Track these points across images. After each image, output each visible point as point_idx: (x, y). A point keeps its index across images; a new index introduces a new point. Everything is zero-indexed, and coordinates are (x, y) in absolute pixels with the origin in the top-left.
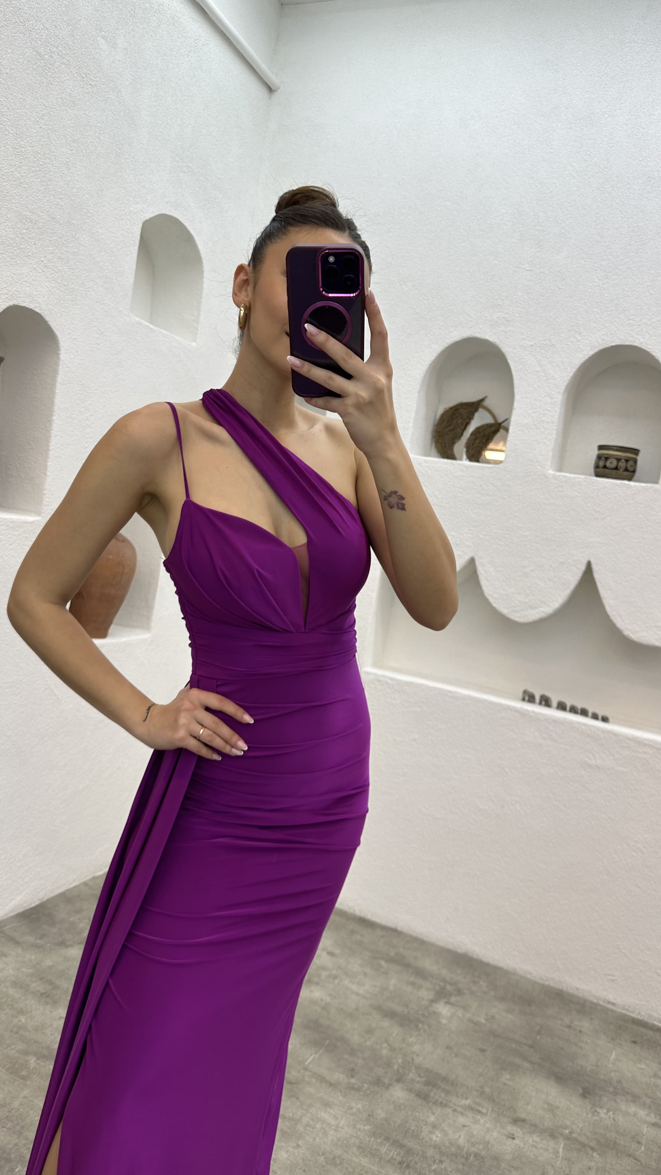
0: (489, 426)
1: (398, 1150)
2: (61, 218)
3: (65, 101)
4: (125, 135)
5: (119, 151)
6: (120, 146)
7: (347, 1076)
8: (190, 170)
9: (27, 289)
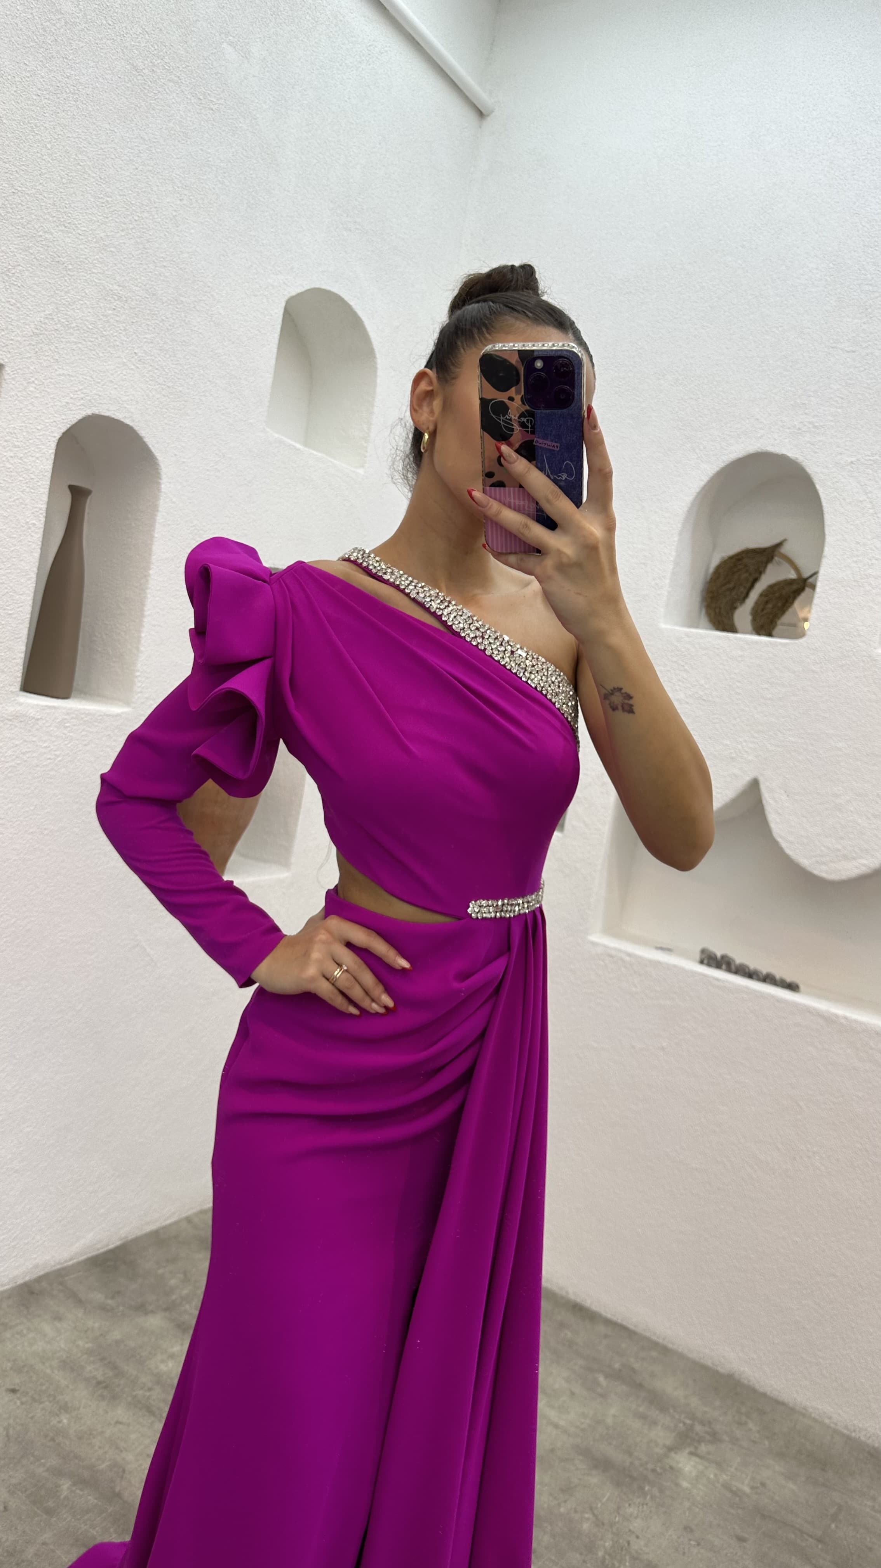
0: (788, 583)
2: (165, 294)
3: (172, 132)
4: (262, 179)
5: (252, 201)
6: (253, 193)
8: (358, 227)
9: (112, 392)
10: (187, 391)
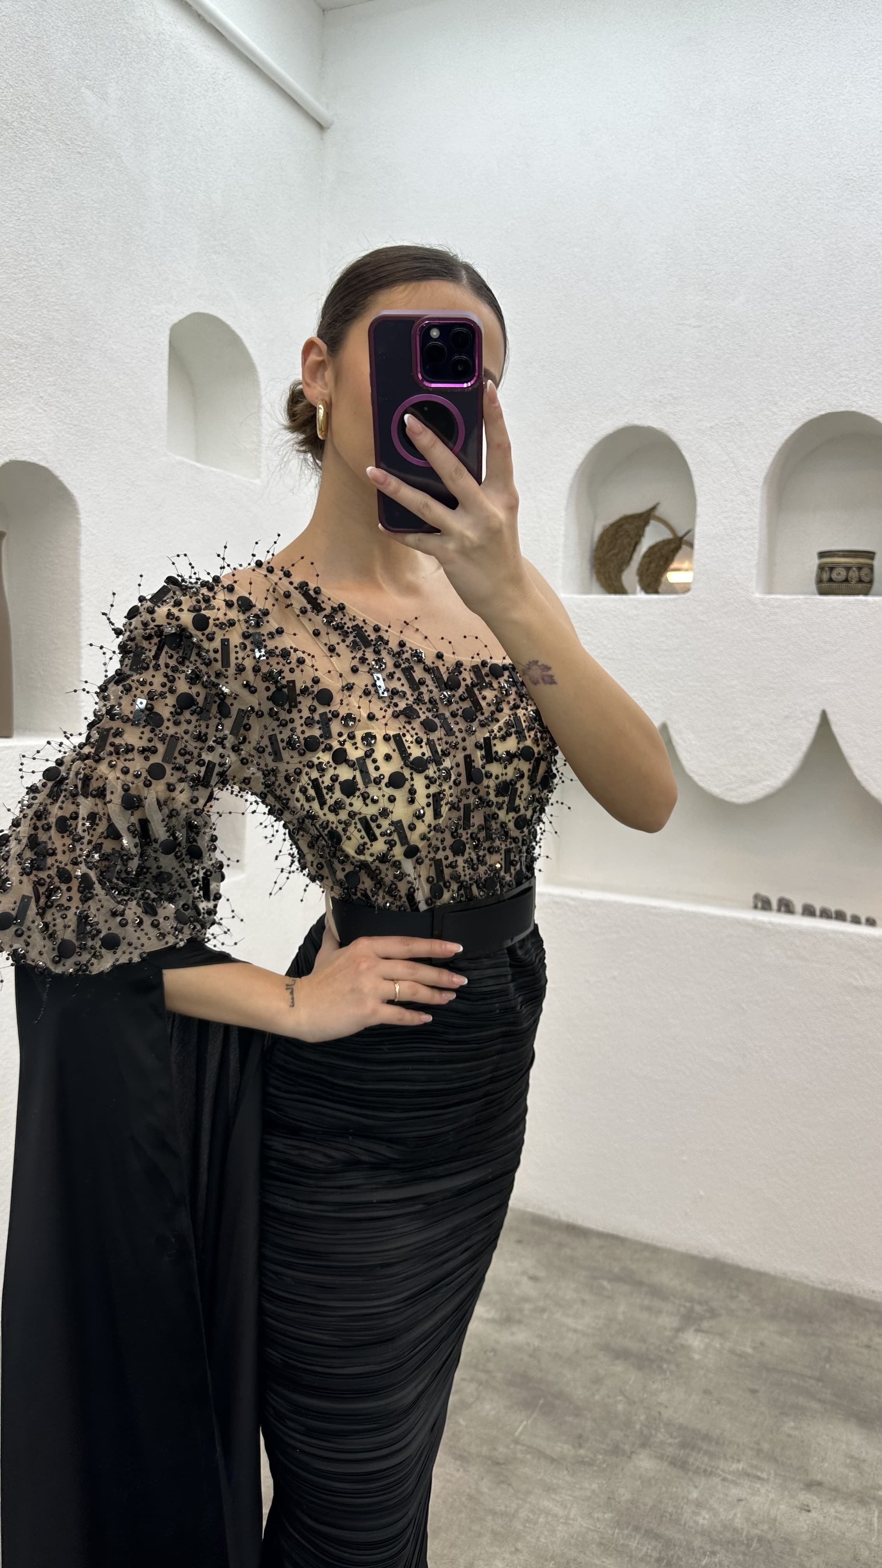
0: (665, 543)
1: (654, 1543)
2: (60, 337)
3: (47, 180)
4: (133, 215)
5: (127, 237)
6: (128, 230)
7: (574, 1447)
8: (225, 249)
9: (25, 437)
10: (92, 427)
